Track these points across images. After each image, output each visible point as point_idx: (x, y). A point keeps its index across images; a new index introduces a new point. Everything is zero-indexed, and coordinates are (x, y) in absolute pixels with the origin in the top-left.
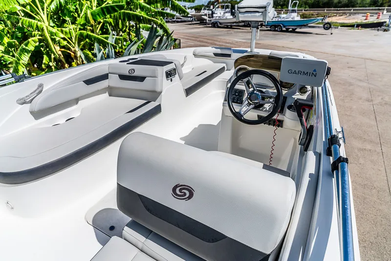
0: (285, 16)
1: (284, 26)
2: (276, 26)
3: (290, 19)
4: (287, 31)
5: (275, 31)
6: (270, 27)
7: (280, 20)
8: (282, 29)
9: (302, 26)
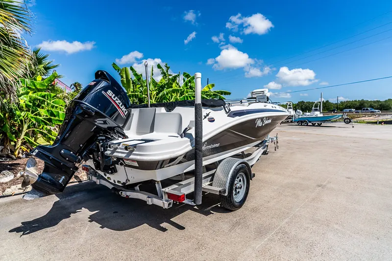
0: (309, 114)
1: (310, 122)
2: (302, 122)
3: (314, 116)
4: (313, 125)
5: (301, 125)
6: (298, 123)
7: (305, 117)
8: (308, 124)
9: (325, 121)
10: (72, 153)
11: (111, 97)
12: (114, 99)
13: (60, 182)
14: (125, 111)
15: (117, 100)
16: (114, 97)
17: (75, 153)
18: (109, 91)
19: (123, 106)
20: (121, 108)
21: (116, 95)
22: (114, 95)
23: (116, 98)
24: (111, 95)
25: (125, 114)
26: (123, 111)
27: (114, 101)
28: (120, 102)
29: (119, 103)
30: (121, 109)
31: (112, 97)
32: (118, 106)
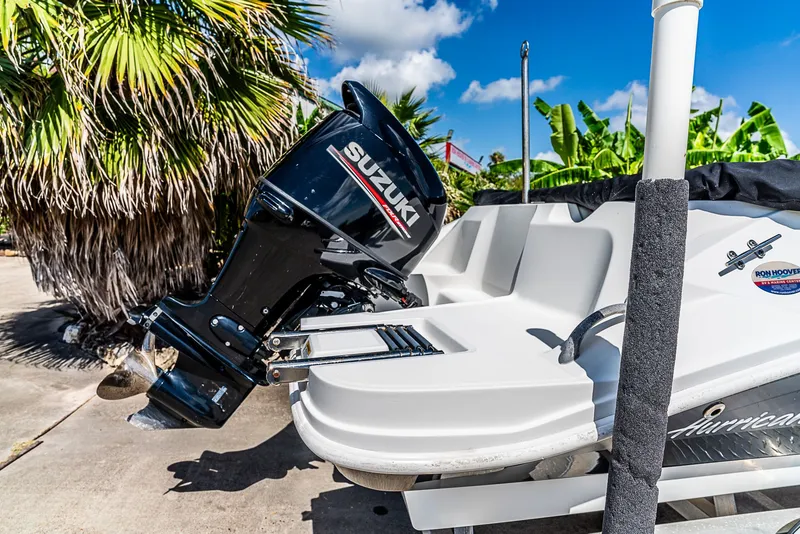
10: (241, 328)
11: (354, 165)
12: (368, 173)
13: (216, 399)
14: (410, 215)
15: (376, 174)
16: (367, 166)
17: (251, 329)
18: (353, 145)
19: (400, 195)
20: (393, 201)
21: (376, 158)
22: (368, 158)
23: (375, 167)
24: (355, 158)
25: (410, 223)
26: (398, 214)
27: (366, 179)
28: (389, 181)
29: (385, 186)
30: (392, 207)
31: (361, 166)
32: (381, 196)
